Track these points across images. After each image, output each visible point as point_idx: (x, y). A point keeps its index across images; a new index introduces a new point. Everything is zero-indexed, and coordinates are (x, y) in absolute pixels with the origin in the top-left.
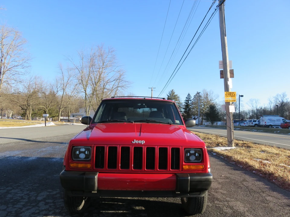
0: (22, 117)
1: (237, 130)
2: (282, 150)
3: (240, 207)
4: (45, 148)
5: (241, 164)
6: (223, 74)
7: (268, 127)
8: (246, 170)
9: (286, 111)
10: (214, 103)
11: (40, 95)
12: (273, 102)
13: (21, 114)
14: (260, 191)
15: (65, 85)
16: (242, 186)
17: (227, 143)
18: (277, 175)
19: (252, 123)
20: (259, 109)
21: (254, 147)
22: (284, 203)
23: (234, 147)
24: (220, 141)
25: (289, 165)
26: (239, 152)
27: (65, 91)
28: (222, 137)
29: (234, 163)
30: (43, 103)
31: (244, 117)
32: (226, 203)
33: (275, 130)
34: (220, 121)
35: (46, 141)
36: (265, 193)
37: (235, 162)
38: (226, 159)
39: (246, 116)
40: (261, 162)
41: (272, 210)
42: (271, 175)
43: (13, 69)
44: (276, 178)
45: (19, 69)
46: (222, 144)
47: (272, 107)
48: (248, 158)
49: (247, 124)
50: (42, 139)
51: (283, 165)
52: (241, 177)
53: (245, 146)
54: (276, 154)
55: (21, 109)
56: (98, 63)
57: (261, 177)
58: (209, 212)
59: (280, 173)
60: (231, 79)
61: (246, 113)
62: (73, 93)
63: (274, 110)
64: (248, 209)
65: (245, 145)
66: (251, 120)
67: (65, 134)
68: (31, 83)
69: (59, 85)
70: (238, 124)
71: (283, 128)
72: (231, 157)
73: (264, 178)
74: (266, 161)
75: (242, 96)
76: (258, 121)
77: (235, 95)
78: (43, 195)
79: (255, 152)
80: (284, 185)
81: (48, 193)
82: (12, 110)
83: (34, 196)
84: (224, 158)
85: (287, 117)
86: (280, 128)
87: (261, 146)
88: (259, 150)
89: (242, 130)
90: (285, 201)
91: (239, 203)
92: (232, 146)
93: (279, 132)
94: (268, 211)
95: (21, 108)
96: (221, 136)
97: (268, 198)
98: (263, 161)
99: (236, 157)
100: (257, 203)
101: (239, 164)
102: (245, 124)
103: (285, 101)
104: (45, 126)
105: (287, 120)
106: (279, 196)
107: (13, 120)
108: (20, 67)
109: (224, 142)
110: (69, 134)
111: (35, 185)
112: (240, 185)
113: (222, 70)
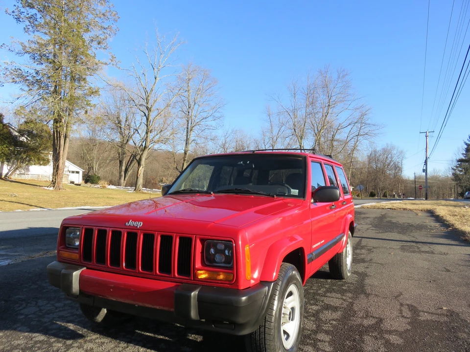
15: (275, 138)
43: (202, 123)
45: (210, 122)
56: (322, 99)
68: (227, 140)
69: (268, 140)
108: (210, 119)
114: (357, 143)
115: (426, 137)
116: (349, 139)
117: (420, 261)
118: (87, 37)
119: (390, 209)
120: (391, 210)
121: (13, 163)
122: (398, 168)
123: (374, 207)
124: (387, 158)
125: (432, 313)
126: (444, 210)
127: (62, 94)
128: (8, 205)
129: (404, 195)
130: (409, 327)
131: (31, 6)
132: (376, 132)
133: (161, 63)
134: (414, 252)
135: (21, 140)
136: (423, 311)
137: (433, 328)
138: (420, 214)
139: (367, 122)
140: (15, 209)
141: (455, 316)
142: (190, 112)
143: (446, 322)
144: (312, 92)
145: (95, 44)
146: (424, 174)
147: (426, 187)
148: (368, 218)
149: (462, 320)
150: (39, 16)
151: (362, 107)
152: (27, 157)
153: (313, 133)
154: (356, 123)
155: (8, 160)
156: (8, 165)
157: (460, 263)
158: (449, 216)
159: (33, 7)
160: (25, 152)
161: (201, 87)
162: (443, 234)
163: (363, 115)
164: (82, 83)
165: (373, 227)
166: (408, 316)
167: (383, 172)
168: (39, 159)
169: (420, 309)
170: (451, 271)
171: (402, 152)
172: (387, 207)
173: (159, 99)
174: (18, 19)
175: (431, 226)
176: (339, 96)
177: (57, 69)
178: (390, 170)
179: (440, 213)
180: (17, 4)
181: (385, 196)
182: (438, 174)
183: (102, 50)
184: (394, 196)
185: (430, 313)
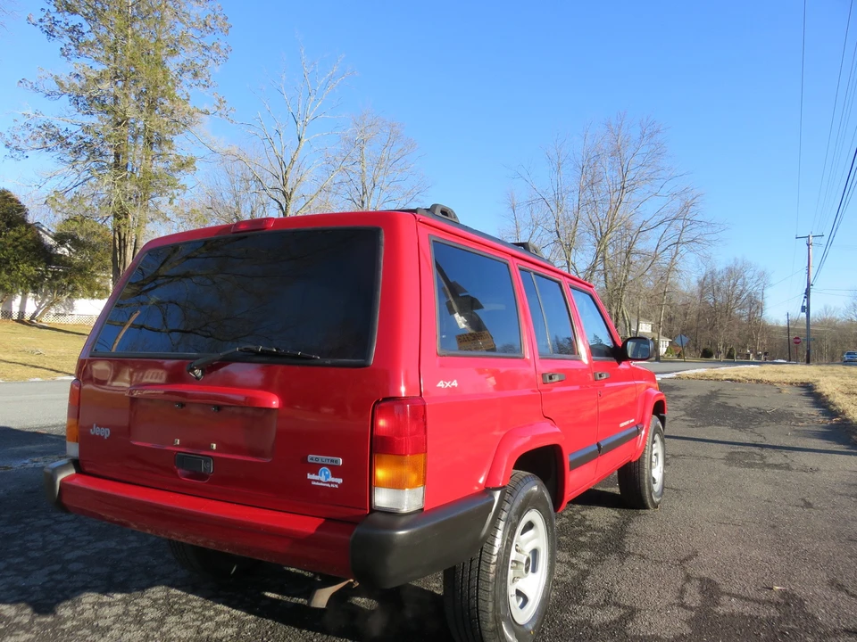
56: (610, 175)
114: (677, 258)
115: (808, 245)
116: (660, 249)
117: (756, 483)
118: (172, 64)
119: (731, 380)
120: (733, 383)
121: (45, 295)
122: (755, 304)
123: (701, 378)
124: (734, 285)
125: (746, 599)
126: (833, 382)
127: (129, 169)
128: (19, 370)
129: (766, 354)
130: (687, 630)
131: (71, 10)
132: (713, 237)
133: (310, 112)
134: (750, 466)
135: (59, 252)
136: (728, 594)
137: (738, 632)
138: (786, 391)
139: (695, 218)
140: (30, 377)
141: (795, 606)
142: (366, 202)
143: (770, 620)
144: (592, 161)
145: (187, 77)
146: (804, 315)
147: (808, 339)
148: (682, 397)
149: (807, 615)
150: (86, 28)
151: (684, 191)
152: (69, 283)
153: (593, 239)
154: (675, 219)
155: (35, 290)
156: (36, 299)
157: (837, 490)
158: (841, 395)
159: (75, 13)
160: (65, 275)
161: (385, 155)
162: (820, 430)
163: (687, 206)
164: (166, 148)
165: (687, 415)
166: (693, 605)
167: (727, 310)
168: (90, 288)
169: (724, 588)
170: (815, 505)
171: (762, 274)
172: (724, 377)
173: (306, 178)
174: (50, 33)
175: (801, 415)
176: (642, 170)
177: (119, 124)
178: (740, 309)
179: (824, 390)
180: (46, 8)
181: (730, 356)
182: (834, 315)
183: (201, 88)
184: (748, 355)
185: (742, 598)
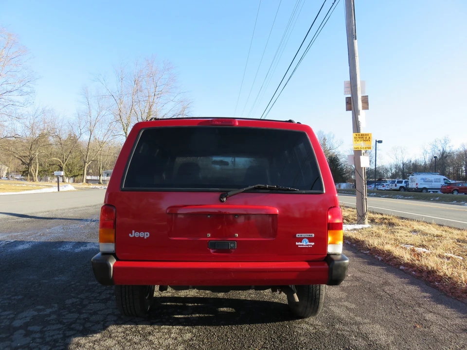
0: (23, 177)
1: (372, 196)
2: (446, 228)
3: (380, 334)
4: (50, 228)
5: (379, 253)
6: (351, 104)
7: (421, 192)
8: (389, 265)
9: (450, 166)
10: (336, 153)
11: (52, 140)
12: (429, 151)
13: (21, 172)
14: (413, 303)
15: (93, 123)
16: (382, 293)
17: (356, 218)
18: (442, 274)
19: (396, 184)
20: (407, 162)
21: (400, 224)
22: (456, 325)
23: (367, 225)
24: (345, 215)
25: (459, 256)
26: (376, 232)
27: (92, 133)
28: (348, 207)
29: (368, 252)
30: (57, 153)
31: (384, 176)
32: (355, 328)
33: (432, 196)
34: (345, 182)
35: (54, 216)
36: (422, 306)
37: (370, 250)
38: (354, 245)
39: (387, 174)
40: (413, 250)
41: (437, 340)
42: (431, 273)
43: (4, 97)
44: (440, 279)
45: (15, 97)
46: (347, 220)
47: (427, 160)
48: (391, 244)
49: (387, 186)
50: (48, 213)
51: (449, 255)
52: (380, 277)
53: (385, 223)
54: (437, 236)
55: (22, 164)
57: (414, 276)
58: (326, 347)
59: (446, 270)
60: (364, 111)
61: (386, 169)
62: (106, 137)
63: (431, 165)
64: (395, 338)
65: (385, 221)
66: (394, 180)
67: (88, 205)
68: (36, 120)
69: (83, 124)
70: (373, 186)
71: (444, 193)
72: (363, 242)
73: (418, 278)
74: (421, 249)
75: (380, 142)
76: (406, 182)
77: (369, 138)
78: (26, 317)
79: (403, 233)
80: (454, 291)
81: (36, 313)
82: (6, 165)
83: (9, 319)
84: (352, 243)
85: (451, 176)
86: (440, 193)
87: (411, 222)
88: (410, 229)
89: (380, 197)
90: (458, 321)
91: (378, 326)
92: (364, 224)
93: (438, 198)
94: (430, 341)
95: (21, 162)
96: (346, 207)
97: (429, 316)
98: (416, 249)
99: (371, 242)
100: (409, 326)
101: (376, 255)
102: (384, 186)
103: (448, 150)
104: (58, 191)
105: (450, 180)
106: (448, 312)
107: (8, 181)
108: (16, 93)
109: (351, 217)
110: (95, 204)
111: (16, 297)
112: (378, 293)
113: (350, 96)
